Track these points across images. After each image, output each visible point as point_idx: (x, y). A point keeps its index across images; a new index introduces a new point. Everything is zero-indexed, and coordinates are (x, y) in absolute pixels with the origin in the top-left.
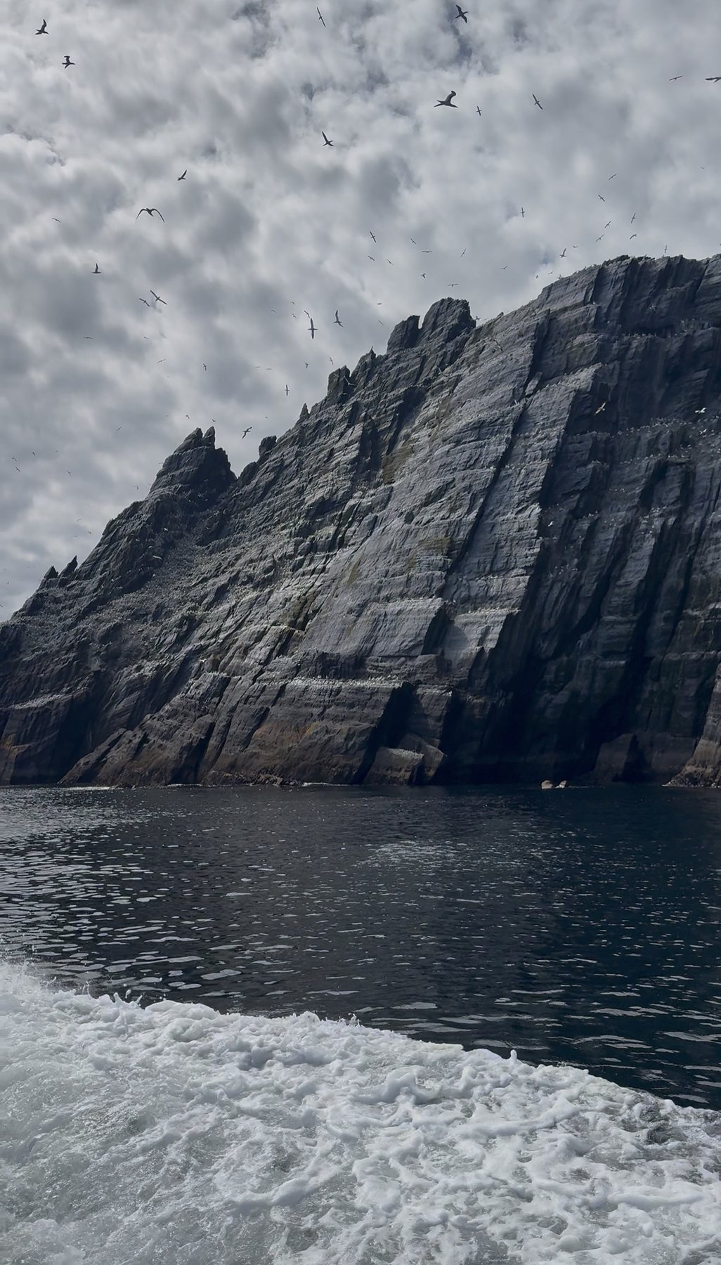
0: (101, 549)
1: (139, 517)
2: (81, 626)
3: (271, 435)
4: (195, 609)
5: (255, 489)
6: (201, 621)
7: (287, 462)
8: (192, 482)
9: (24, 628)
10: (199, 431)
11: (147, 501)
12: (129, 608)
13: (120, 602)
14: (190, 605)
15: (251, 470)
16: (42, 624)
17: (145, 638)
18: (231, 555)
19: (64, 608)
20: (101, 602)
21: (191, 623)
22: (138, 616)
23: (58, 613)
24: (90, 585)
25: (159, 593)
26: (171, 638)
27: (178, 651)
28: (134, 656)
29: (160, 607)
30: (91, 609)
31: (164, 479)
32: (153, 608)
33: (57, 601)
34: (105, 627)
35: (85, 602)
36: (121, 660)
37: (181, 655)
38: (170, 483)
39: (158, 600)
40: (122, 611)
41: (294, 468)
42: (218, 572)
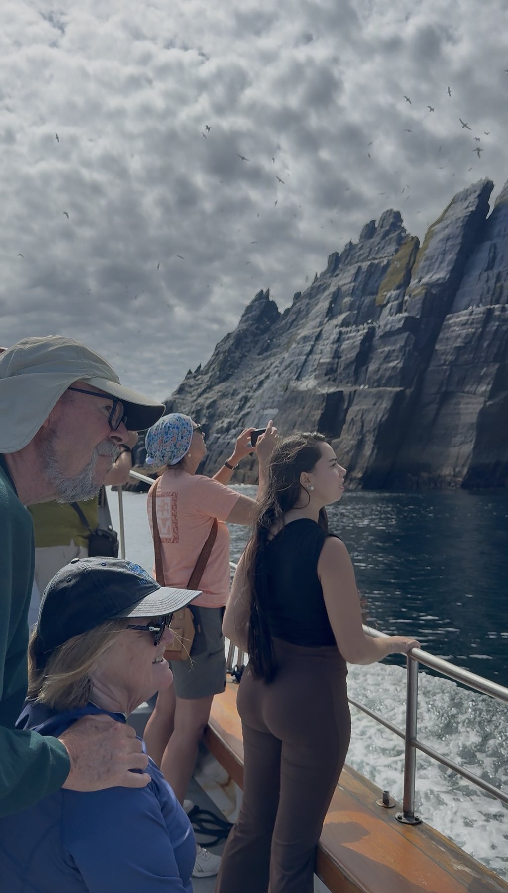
0: (213, 358)
1: (229, 342)
2: (198, 401)
3: (299, 291)
4: (249, 392)
5: (286, 324)
6: (251, 398)
7: (302, 309)
8: (258, 319)
9: (175, 401)
10: (262, 291)
11: (234, 332)
12: (221, 392)
13: (217, 388)
14: (247, 390)
15: (288, 311)
16: (184, 399)
17: (227, 407)
18: (269, 362)
19: (194, 390)
20: (209, 388)
21: (246, 399)
22: (224, 396)
23: (191, 393)
24: (206, 378)
25: (235, 383)
26: (237, 407)
27: (239, 414)
28: (221, 416)
29: (235, 390)
30: (204, 392)
31: (245, 318)
32: (232, 392)
33: (191, 387)
34: (209, 401)
35: (203, 387)
36: (215, 418)
37: (240, 416)
38: (246, 321)
39: (234, 387)
40: (217, 393)
41: (304, 312)
42: (261, 373)
